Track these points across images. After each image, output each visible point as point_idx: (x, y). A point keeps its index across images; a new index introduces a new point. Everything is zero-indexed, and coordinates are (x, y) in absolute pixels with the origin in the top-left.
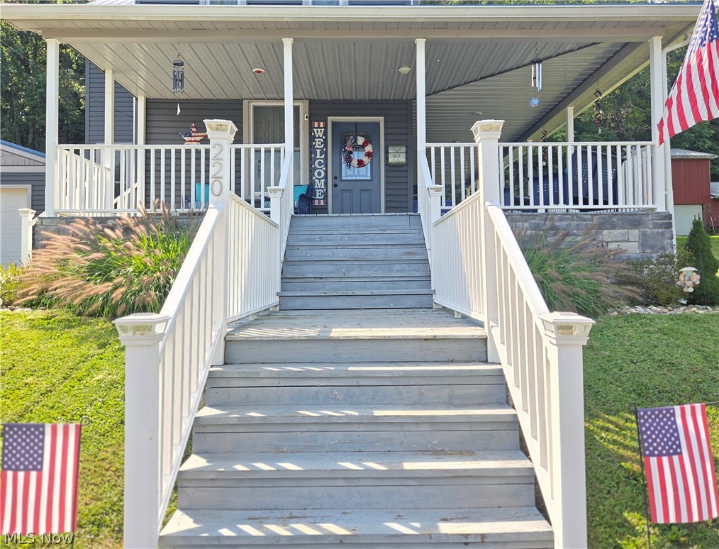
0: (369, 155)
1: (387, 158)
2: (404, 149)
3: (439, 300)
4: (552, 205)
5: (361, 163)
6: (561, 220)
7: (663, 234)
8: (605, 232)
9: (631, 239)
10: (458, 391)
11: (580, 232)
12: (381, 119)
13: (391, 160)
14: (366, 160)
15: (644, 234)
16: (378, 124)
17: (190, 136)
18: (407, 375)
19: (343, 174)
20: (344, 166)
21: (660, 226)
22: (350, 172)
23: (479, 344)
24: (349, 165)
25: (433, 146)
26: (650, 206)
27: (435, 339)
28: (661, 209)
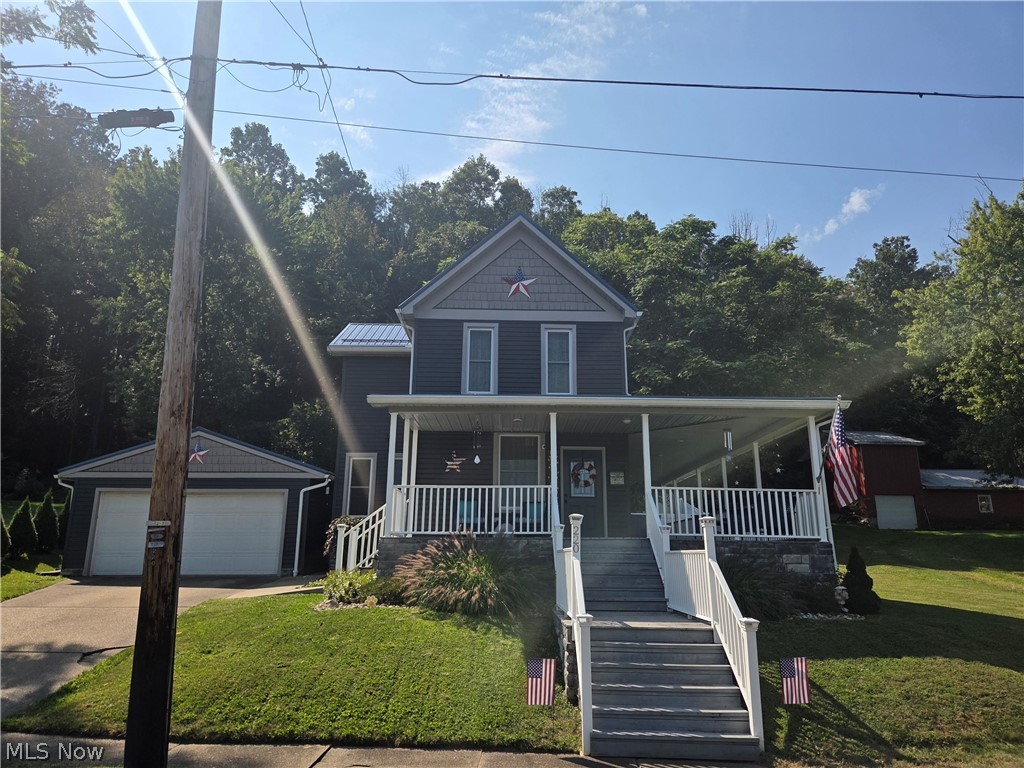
0: (592, 477)
1: (608, 481)
2: (622, 474)
3: (671, 605)
4: (744, 535)
5: (587, 484)
6: (752, 546)
7: (826, 558)
8: (784, 556)
9: (804, 561)
10: (701, 657)
11: (767, 556)
12: (603, 449)
13: (612, 482)
14: (591, 481)
15: (812, 559)
16: (600, 452)
17: (452, 461)
18: (676, 648)
19: (572, 492)
20: (572, 485)
21: (824, 553)
22: (578, 490)
23: (709, 634)
24: (577, 485)
25: (656, 488)
26: (816, 537)
27: (686, 630)
28: (824, 540)
